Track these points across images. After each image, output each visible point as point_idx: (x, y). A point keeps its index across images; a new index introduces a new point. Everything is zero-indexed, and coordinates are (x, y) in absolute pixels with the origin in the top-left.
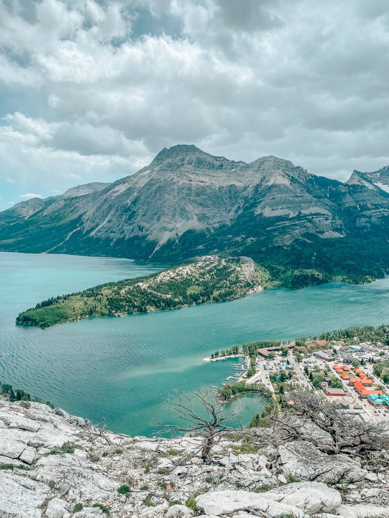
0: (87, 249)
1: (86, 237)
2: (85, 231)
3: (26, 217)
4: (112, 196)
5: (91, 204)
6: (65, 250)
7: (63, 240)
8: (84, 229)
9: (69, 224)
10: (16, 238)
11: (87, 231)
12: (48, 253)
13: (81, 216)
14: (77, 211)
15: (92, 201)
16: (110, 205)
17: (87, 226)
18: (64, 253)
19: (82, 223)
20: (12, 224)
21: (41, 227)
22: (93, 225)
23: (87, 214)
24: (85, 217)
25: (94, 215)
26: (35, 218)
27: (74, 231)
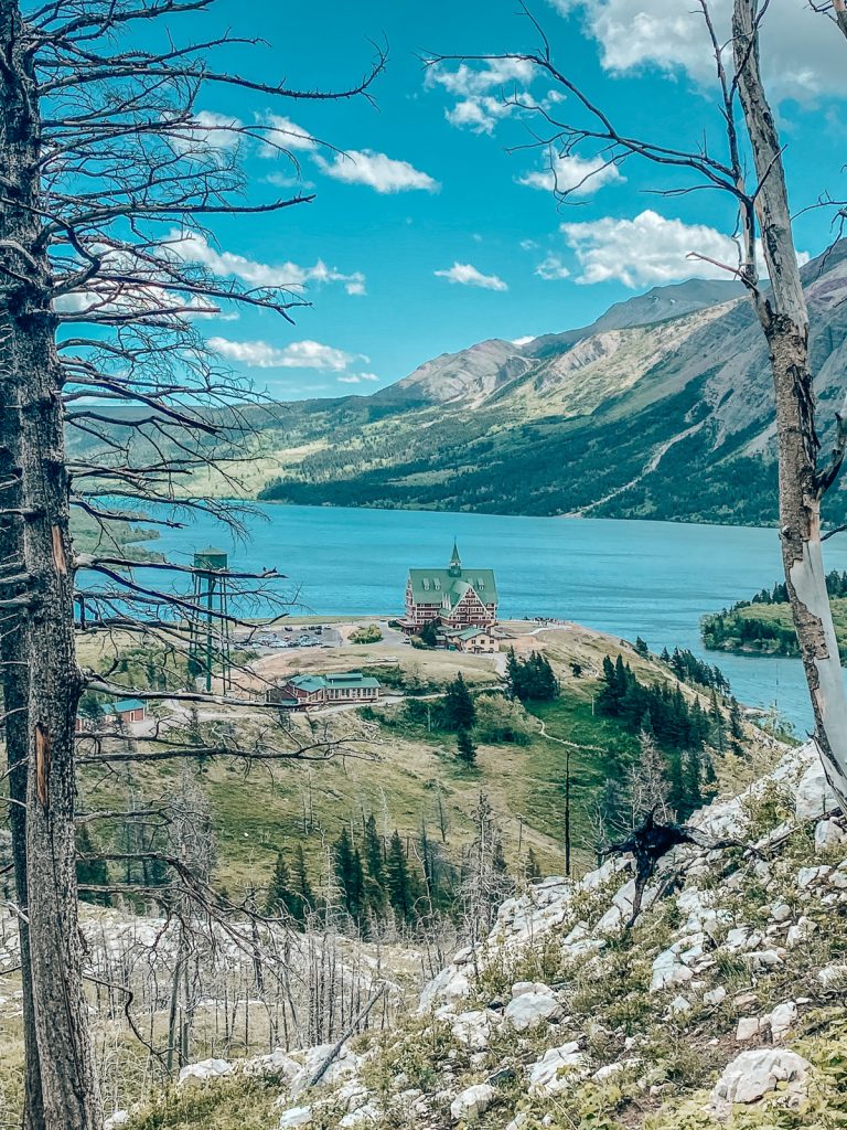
0: (741, 505)
1: (731, 458)
2: (720, 440)
3: (472, 400)
4: (828, 299)
5: (730, 339)
6: (649, 507)
7: (638, 472)
8: (715, 429)
9: (651, 414)
10: (456, 468)
11: (729, 437)
12: (587, 514)
13: (696, 384)
14: (676, 371)
15: (732, 329)
16: (829, 328)
17: (728, 419)
18: (648, 517)
19: (706, 410)
20: (425, 426)
21: (537, 432)
22: (756, 413)
23: (723, 373)
24: (713, 390)
25: (752, 376)
26: (509, 402)
27: (678, 438)
